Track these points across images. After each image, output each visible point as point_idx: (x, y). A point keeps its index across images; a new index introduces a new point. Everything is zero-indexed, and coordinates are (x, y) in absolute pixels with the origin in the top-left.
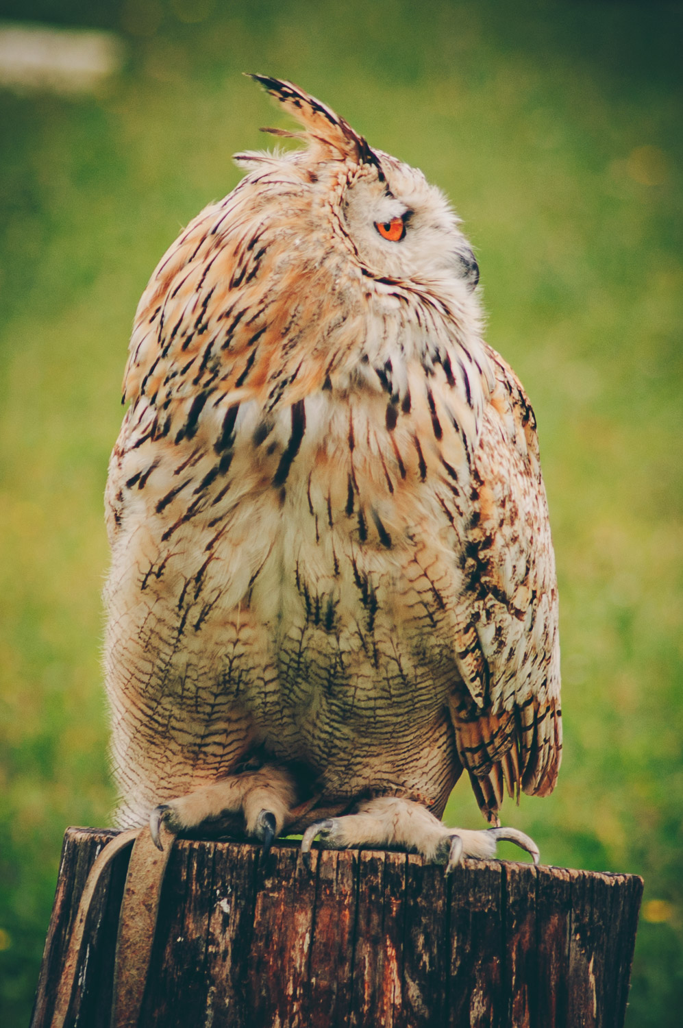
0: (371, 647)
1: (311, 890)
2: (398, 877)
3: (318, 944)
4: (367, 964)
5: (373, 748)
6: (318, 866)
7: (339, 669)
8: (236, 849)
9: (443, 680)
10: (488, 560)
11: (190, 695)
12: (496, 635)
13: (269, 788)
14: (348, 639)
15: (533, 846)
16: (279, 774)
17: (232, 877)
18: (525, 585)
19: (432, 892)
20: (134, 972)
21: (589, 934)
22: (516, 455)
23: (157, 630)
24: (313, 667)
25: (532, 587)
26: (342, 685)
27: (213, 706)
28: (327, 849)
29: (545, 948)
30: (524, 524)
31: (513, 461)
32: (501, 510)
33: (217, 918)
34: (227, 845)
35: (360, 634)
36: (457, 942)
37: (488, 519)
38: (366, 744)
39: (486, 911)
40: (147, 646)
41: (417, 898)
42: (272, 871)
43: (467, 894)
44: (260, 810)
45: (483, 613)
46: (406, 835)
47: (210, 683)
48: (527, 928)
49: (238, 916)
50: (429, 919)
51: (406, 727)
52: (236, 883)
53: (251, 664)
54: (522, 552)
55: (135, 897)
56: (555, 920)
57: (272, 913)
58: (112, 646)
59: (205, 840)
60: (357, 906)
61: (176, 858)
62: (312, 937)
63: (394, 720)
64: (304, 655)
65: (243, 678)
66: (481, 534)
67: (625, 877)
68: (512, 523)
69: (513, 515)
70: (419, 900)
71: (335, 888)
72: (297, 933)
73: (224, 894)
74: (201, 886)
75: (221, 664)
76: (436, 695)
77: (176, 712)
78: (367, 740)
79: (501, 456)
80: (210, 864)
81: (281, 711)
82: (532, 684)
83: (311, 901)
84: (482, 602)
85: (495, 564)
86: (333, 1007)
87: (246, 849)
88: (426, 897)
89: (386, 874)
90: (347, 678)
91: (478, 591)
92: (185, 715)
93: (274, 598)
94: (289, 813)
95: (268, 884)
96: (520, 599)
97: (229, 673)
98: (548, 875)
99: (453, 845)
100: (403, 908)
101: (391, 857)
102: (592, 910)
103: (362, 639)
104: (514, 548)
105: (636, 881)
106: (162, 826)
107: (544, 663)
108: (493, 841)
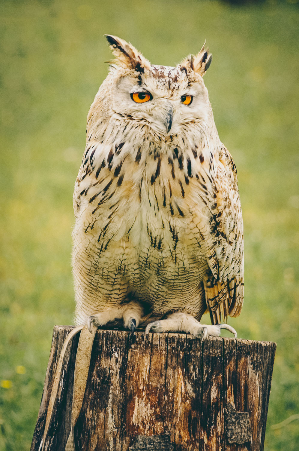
0: (174, 256)
1: (150, 348)
2: (183, 343)
3: (152, 369)
4: (171, 377)
5: (173, 296)
6: (152, 339)
7: (162, 264)
8: (120, 333)
9: (202, 269)
10: (220, 221)
11: (106, 274)
12: (222, 251)
13: (133, 309)
14: (166, 253)
15: (235, 332)
16: (137, 304)
17: (119, 344)
18: (233, 232)
19: (196, 349)
20: (82, 380)
21: (256, 365)
22: (230, 182)
23: (93, 249)
24: (152, 264)
25: (236, 233)
26: (163, 270)
27: (115, 279)
28: (155, 333)
29: (239, 370)
30: (233, 208)
31: (229, 184)
32: (225, 202)
33: (113, 360)
34: (117, 331)
35: (170, 251)
36: (206, 368)
37: (220, 206)
38: (171, 294)
39: (217, 356)
40: (89, 255)
41: (190, 351)
42: (134, 341)
43: (209, 350)
44: (130, 317)
45: (217, 242)
46: (186, 327)
47: (113, 270)
48: (232, 363)
49: (121, 359)
50: (195, 359)
51: (188, 288)
52: (121, 346)
53: (129, 263)
54: (232, 219)
55: (81, 352)
56: (243, 359)
57: (134, 357)
58: (76, 255)
59: (108, 330)
60: (167, 355)
61: (97, 337)
62: (150, 367)
63: (183, 284)
64: (149, 259)
65: (126, 268)
66: (217, 211)
67: (270, 343)
68: (229, 208)
69: (230, 204)
70: (191, 352)
71: (159, 348)
72: (144, 365)
73: (116, 350)
74: (107, 348)
75: (118, 263)
76: (199, 275)
77: (100, 280)
78: (171, 292)
79: (225, 182)
80: (111, 339)
81: (140, 281)
82: (234, 272)
83: (149, 353)
84: (217, 238)
85: (222, 223)
86: (158, 393)
87: (124, 333)
88: (194, 351)
89: (178, 342)
90: (165, 268)
91: (216, 233)
92: (104, 282)
93: (138, 237)
94: (141, 319)
95: (133, 346)
96: (231, 238)
97: (121, 266)
98: (240, 342)
99: (204, 331)
100: (185, 355)
101: (180, 336)
102: (257, 355)
103: (171, 253)
104: (230, 217)
105: (274, 344)
106: (92, 324)
107: (239, 263)
108: (219, 329)
